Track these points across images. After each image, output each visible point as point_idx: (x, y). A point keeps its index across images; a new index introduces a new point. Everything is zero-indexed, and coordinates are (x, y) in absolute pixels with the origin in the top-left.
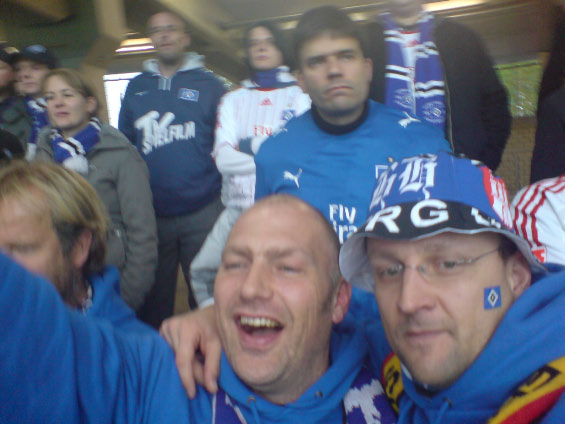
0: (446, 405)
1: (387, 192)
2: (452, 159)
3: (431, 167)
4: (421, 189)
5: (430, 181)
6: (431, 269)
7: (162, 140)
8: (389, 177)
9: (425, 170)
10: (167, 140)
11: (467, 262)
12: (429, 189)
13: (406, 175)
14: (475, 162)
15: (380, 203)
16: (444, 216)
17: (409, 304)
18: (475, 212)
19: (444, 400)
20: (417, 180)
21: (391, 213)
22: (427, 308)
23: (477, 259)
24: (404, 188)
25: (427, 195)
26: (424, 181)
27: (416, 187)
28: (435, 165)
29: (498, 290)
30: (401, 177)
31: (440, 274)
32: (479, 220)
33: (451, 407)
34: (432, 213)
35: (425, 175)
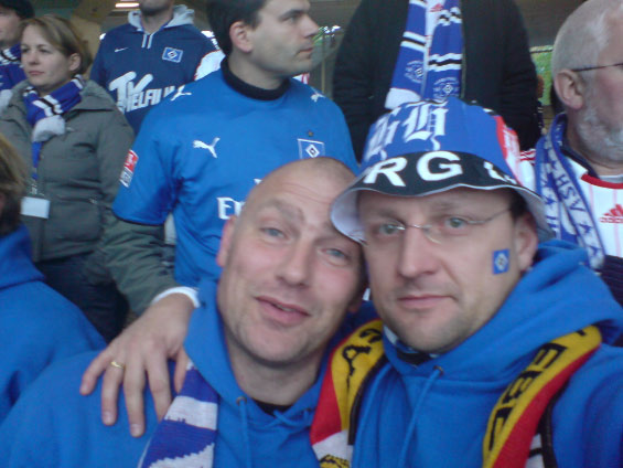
0: (436, 373)
1: (389, 140)
2: (464, 105)
3: (440, 113)
4: (429, 139)
5: (440, 130)
6: (435, 229)
7: (136, 104)
8: (390, 123)
9: (434, 117)
10: (141, 106)
11: (479, 222)
12: (438, 138)
13: (411, 121)
14: (487, 110)
15: (379, 154)
16: (456, 170)
17: (410, 268)
18: (488, 166)
19: (435, 368)
20: (424, 129)
21: (393, 165)
22: (430, 273)
23: (490, 219)
24: (409, 136)
25: (437, 145)
26: (432, 130)
27: (424, 135)
28: (445, 111)
29: (506, 252)
30: (405, 123)
31: (446, 235)
32: (494, 174)
33: (441, 375)
34: (443, 166)
35: (433, 123)
